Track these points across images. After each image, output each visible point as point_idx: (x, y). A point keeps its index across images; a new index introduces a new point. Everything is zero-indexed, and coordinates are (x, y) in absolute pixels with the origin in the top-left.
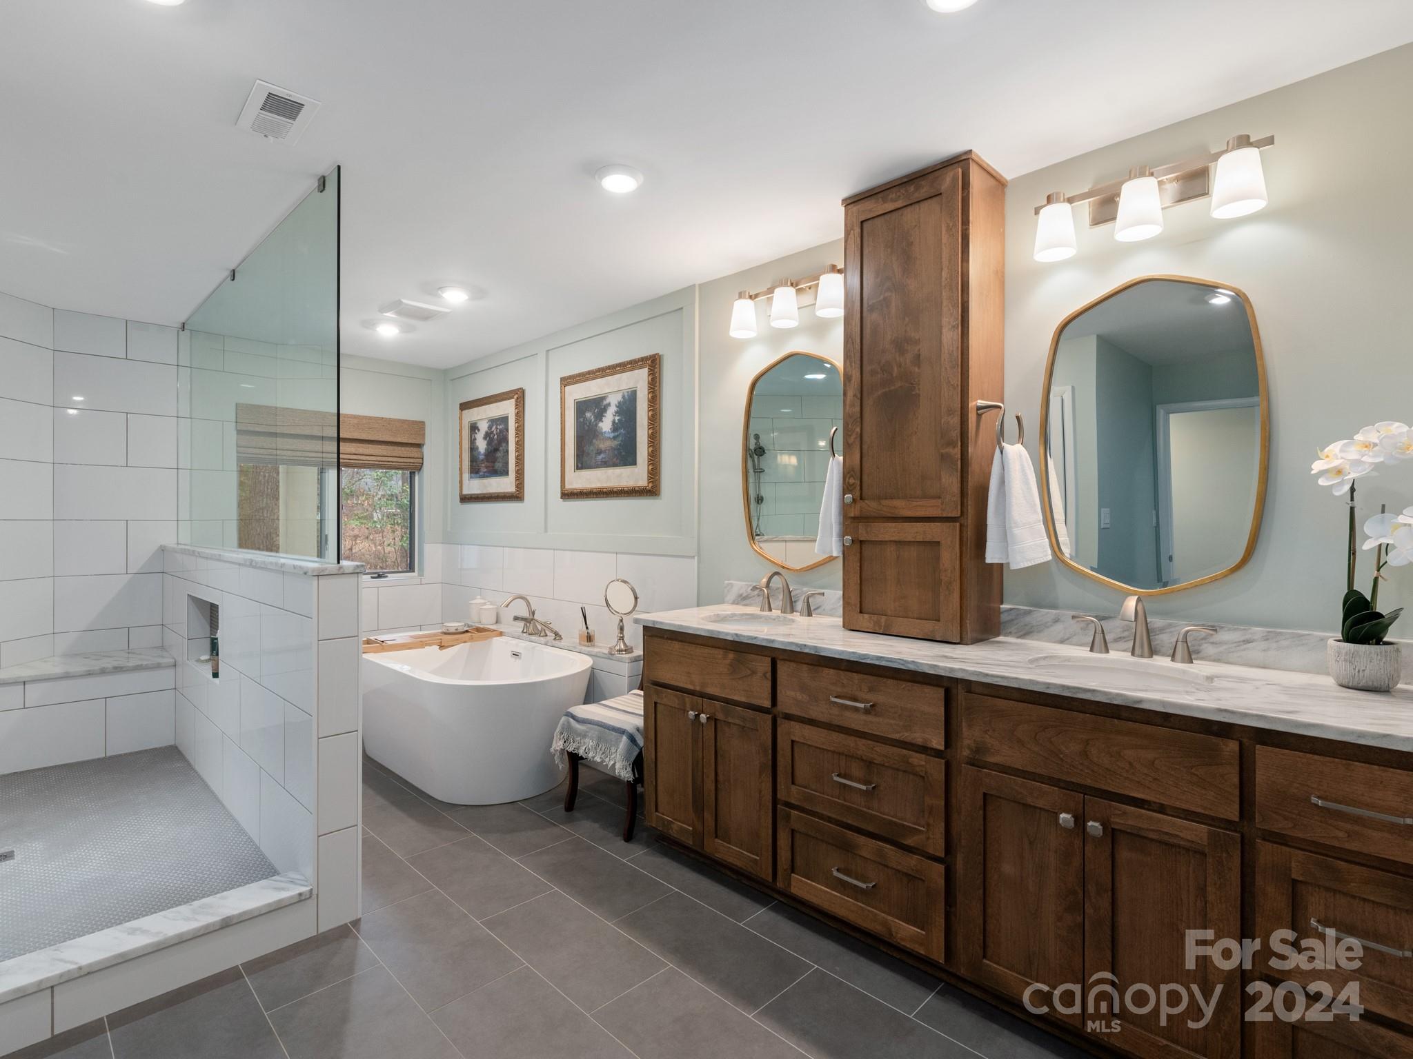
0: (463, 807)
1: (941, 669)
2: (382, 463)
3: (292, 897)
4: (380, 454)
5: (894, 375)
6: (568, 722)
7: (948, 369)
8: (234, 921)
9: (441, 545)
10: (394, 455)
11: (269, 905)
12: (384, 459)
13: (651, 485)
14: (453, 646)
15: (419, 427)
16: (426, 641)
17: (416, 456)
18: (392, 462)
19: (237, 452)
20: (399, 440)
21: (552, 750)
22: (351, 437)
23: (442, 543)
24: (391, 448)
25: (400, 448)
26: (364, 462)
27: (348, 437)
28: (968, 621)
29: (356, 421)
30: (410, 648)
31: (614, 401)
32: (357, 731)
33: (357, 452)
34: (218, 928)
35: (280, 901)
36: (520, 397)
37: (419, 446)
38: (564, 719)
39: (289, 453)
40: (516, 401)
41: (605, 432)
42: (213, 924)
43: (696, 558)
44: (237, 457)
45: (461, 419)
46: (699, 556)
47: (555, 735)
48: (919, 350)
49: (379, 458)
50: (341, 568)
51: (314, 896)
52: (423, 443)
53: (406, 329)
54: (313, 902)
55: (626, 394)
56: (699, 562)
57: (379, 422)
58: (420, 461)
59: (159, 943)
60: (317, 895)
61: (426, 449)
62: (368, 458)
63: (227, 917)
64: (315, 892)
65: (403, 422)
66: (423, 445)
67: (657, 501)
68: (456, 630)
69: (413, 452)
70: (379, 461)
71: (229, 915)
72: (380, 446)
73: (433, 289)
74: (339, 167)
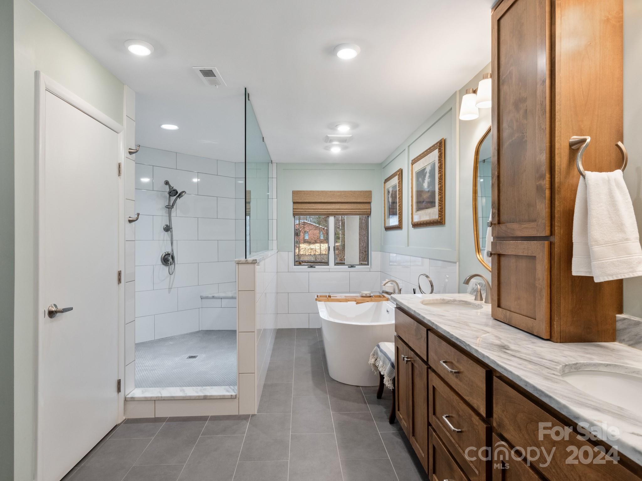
0: (336, 382)
1: (479, 354)
2: (352, 212)
3: (228, 396)
4: (350, 208)
5: (514, 129)
6: (377, 350)
7: (540, 116)
8: (208, 398)
9: (380, 252)
10: (357, 208)
11: (220, 396)
12: (352, 210)
13: (440, 218)
14: (362, 303)
15: (369, 194)
16: (348, 299)
17: (368, 208)
18: (356, 212)
19: (293, 212)
20: (359, 201)
21: (369, 362)
22: (337, 201)
23: (381, 251)
24: (355, 205)
25: (360, 205)
26: (343, 212)
27: (336, 201)
28: (555, 323)
29: (339, 194)
30: (341, 302)
31: (428, 169)
32: (254, 332)
33: (340, 208)
34: (202, 398)
35: (224, 396)
36: (400, 174)
37: (369, 203)
38: (376, 347)
39: (312, 210)
40: (398, 176)
41: (425, 189)
42: (201, 396)
43: (457, 263)
44: (293, 213)
45: (384, 188)
46: (459, 261)
47: (371, 355)
48: (526, 106)
49: (350, 210)
50: (247, 260)
51: (238, 398)
52: (370, 201)
53: (344, 148)
54: (237, 400)
55: (432, 165)
56: (459, 266)
57: (350, 193)
58: (370, 210)
59: (184, 397)
60: (239, 398)
61: (373, 204)
62: (345, 210)
63: (206, 396)
64: (238, 396)
65: (361, 192)
66: (371, 202)
67: (444, 228)
68: (366, 295)
69: (366, 206)
70: (350, 212)
71: (207, 395)
72: (351, 205)
73: (333, 127)
74: (246, 88)
